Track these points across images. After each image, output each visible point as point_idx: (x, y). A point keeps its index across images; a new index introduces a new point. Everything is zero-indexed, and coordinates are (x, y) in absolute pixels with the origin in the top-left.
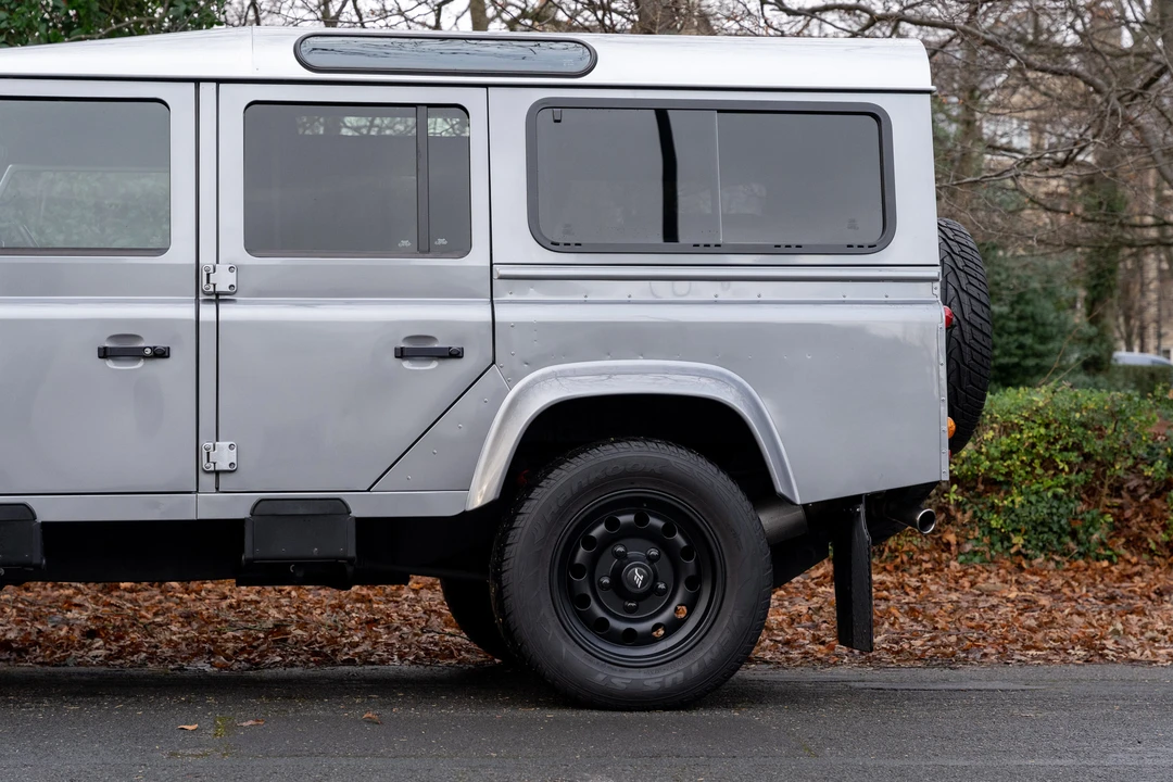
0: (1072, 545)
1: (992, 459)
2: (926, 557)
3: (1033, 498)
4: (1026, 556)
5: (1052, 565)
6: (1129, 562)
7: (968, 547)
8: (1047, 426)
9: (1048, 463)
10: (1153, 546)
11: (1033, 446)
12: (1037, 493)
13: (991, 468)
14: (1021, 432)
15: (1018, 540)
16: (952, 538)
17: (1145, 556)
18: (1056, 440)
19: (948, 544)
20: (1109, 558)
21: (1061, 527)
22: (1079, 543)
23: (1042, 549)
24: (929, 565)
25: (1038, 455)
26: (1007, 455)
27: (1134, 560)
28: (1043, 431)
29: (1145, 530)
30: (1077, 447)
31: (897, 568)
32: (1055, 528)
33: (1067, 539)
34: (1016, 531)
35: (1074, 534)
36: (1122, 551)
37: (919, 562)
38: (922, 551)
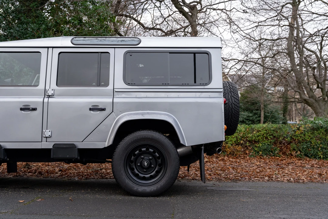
0: (272, 154)
1: (255, 137)
2: (242, 156)
3: (264, 145)
4: (262, 156)
5: (267, 157)
6: (283, 157)
7: (251, 154)
8: (266, 131)
9: (266, 138)
10: (288, 154)
11: (264, 134)
12: (264, 144)
13: (255, 139)
14: (261, 132)
15: (261, 153)
16: (248, 152)
17: (286, 156)
18: (268, 134)
19: (247, 153)
20: (279, 156)
21: (269, 150)
22: (273, 153)
23: (266, 154)
24: (243, 157)
25: (265, 136)
26: (258, 136)
27: (284, 157)
28: (265, 132)
29: (286, 151)
30: (272, 135)
31: (236, 158)
32: (268, 150)
33: (270, 153)
34: (260, 151)
35: (272, 152)
36: (281, 155)
37: (241, 157)
38: (242, 155)
